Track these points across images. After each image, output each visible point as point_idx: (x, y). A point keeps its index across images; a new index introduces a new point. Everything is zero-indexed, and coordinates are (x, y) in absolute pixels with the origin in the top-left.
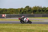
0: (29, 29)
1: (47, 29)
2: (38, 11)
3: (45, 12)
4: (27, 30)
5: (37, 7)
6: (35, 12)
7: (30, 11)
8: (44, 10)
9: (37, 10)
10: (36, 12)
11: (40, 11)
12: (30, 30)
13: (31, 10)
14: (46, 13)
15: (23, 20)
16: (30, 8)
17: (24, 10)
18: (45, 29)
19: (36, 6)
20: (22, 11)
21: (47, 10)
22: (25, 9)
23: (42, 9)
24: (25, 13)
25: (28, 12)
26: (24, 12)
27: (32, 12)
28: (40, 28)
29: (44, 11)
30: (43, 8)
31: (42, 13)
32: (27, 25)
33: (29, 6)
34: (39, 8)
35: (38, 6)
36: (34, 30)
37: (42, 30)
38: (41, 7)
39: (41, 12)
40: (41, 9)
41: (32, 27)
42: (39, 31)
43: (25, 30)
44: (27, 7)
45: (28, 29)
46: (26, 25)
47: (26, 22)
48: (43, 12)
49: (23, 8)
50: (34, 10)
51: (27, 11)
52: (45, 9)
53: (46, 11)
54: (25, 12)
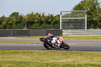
0: (19, 60)
1: (55, 61)
2: (38, 22)
3: (51, 25)
4: (14, 63)
5: (35, 16)
6: (31, 25)
7: (20, 23)
8: (50, 20)
9: (36, 21)
10: (34, 25)
11: (41, 22)
12: (20, 62)
13: (22, 21)
14: (53, 28)
15: (50, 41)
16: (21, 17)
17: (8, 21)
18: (52, 61)
19: (32, 13)
20: (4, 23)
21: (56, 20)
22: (9, 19)
23: (45, 20)
24: (10, 28)
25: (16, 24)
26: (8, 26)
27: (24, 25)
28: (42, 59)
29: (49, 23)
30: (48, 17)
31: (45, 28)
32: (15, 53)
33: (18, 13)
34: (40, 16)
35: (37, 13)
36: (28, 63)
37: (46, 62)
38: (43, 15)
39: (44, 25)
40: (43, 20)
41: (24, 57)
42: (39, 65)
43: (9, 62)
44: (15, 14)
45: (17, 61)
46: (13, 53)
47: (57, 46)
48: (48, 26)
49: (5, 17)
50: (29, 22)
51: (14, 22)
52: (52, 20)
53: (54, 24)
54: (11, 24)
